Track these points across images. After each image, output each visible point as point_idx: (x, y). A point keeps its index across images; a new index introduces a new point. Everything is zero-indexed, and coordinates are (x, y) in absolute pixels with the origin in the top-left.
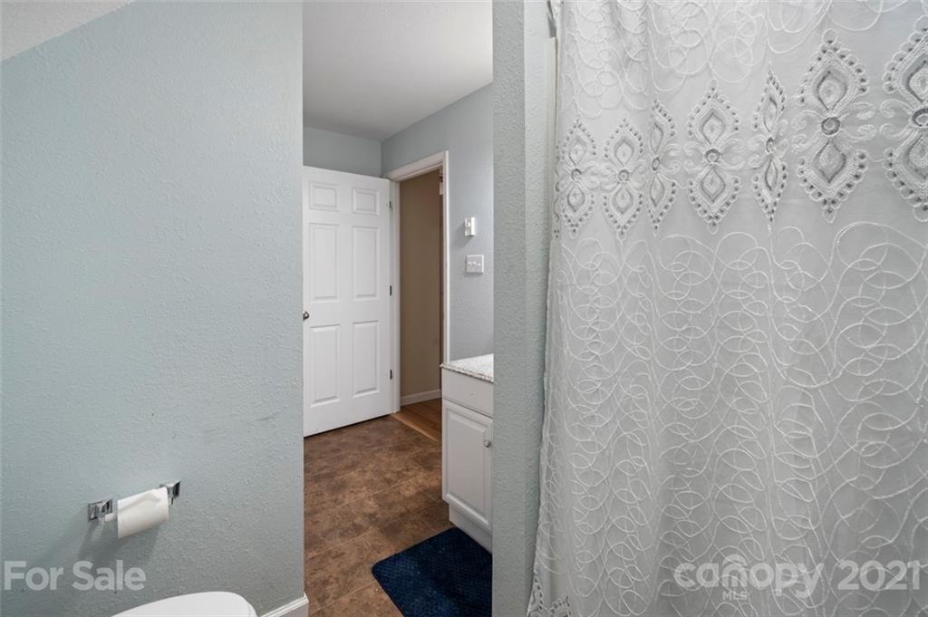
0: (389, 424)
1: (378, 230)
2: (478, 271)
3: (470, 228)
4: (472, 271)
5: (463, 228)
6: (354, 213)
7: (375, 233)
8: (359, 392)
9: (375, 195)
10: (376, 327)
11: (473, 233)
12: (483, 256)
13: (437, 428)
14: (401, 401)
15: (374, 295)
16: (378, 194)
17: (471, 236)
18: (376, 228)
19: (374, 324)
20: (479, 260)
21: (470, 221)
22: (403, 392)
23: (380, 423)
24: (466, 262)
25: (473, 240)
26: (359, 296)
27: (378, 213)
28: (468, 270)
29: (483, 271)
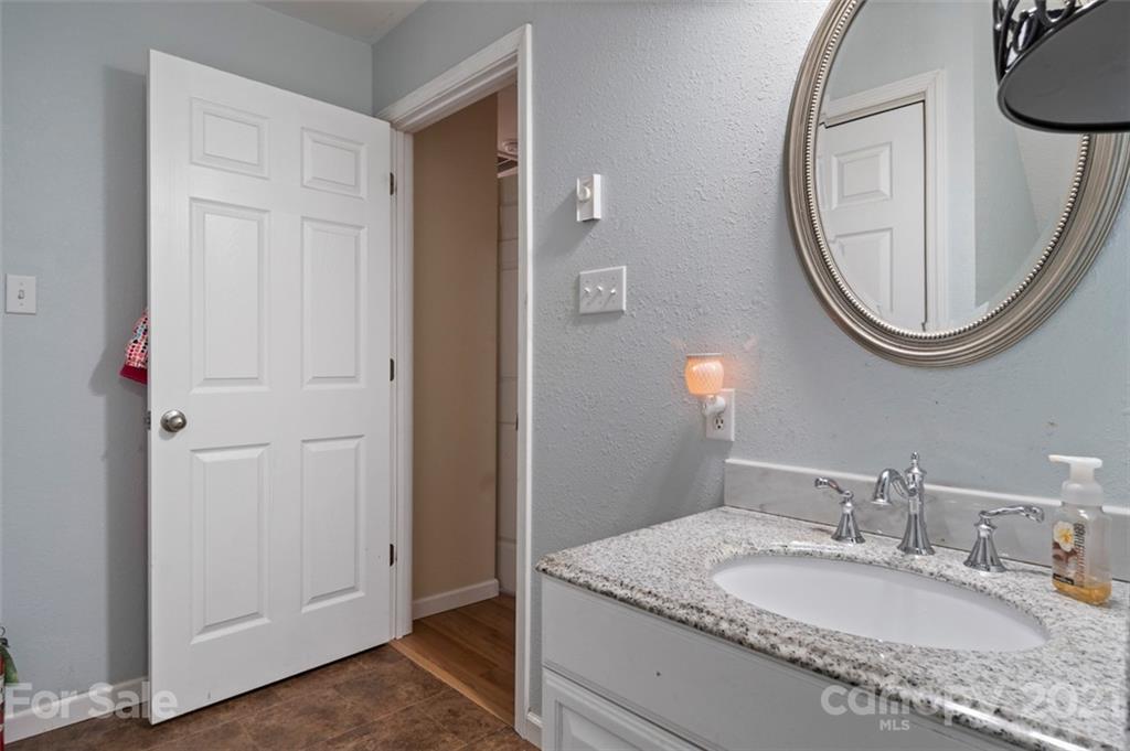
0: (387, 667)
1: (363, 233)
2: (610, 307)
3: (590, 201)
4: (596, 307)
5: (573, 201)
6: (305, 187)
7: (357, 238)
8: (315, 599)
9: (357, 154)
10: (357, 449)
11: (597, 214)
12: (625, 268)
13: (499, 679)
14: (415, 608)
15: (353, 379)
16: (363, 151)
17: (593, 221)
18: (360, 228)
19: (352, 444)
20: (614, 279)
21: (590, 184)
22: (418, 589)
23: (367, 666)
24: (577, 287)
25: (595, 231)
26: (316, 379)
27: (363, 193)
28: (584, 308)
29: (624, 308)
